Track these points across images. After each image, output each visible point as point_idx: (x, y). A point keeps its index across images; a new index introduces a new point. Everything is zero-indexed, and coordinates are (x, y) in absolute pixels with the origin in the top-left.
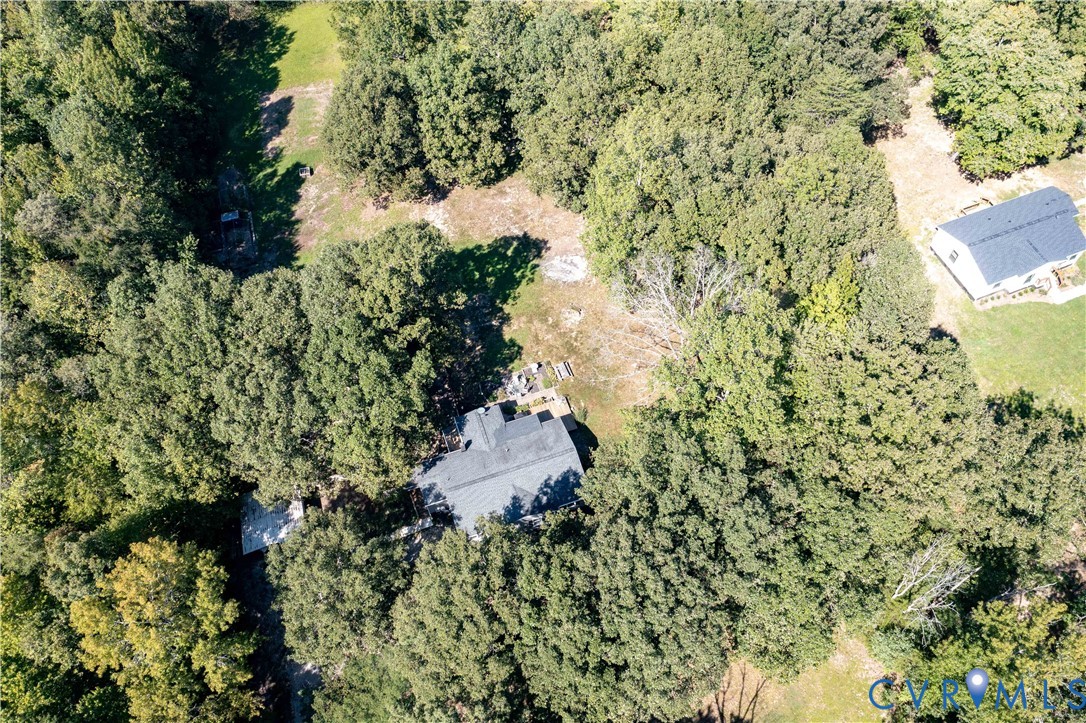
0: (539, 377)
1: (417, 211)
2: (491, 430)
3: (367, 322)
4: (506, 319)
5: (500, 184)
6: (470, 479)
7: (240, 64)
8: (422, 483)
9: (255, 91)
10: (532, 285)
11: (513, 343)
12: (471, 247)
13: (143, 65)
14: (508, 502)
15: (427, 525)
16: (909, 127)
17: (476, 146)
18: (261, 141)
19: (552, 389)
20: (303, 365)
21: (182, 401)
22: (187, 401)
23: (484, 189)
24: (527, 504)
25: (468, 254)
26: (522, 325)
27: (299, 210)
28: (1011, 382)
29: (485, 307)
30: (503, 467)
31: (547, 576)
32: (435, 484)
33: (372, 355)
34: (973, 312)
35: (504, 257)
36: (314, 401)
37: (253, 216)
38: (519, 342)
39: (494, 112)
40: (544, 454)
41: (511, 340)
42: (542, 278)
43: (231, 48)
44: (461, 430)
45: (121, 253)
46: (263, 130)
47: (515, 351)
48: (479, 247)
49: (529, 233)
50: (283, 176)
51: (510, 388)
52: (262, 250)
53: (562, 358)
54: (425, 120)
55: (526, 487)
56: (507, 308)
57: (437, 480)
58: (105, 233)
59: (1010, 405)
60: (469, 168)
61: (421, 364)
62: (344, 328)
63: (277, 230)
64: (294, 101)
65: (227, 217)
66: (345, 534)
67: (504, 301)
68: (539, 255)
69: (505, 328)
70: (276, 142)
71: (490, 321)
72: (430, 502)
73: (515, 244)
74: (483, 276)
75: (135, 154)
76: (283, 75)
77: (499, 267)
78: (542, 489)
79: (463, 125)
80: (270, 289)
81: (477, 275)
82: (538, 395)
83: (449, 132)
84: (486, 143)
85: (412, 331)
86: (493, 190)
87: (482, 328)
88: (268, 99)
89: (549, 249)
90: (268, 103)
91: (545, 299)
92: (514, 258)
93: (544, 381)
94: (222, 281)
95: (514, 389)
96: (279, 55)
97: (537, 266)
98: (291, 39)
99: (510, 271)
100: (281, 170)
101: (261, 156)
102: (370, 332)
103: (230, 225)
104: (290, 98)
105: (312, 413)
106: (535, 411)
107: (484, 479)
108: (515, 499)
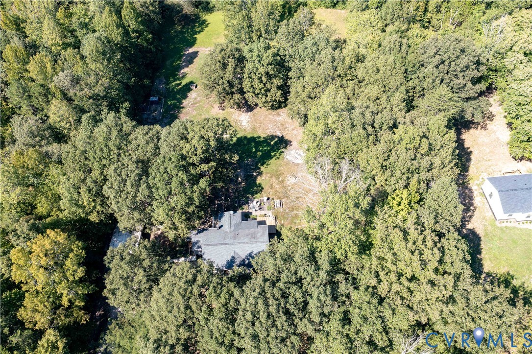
0: (267, 205)
1: (237, 114)
2: (233, 223)
3: (183, 157)
4: (260, 173)
5: (279, 110)
6: (215, 243)
7: (182, 32)
8: (194, 239)
9: (184, 46)
10: (277, 160)
11: (260, 185)
12: (255, 136)
13: (133, 25)
14: (229, 258)
15: (193, 260)
16: (490, 125)
17: (269, 90)
18: (179, 68)
19: (271, 212)
20: (150, 170)
21: (96, 173)
22: (97, 174)
23: (271, 111)
24: (238, 262)
25: (253, 139)
26: (267, 178)
27: (185, 102)
28: (504, 267)
29: (252, 165)
30: (232, 241)
31: (219, 295)
32: (199, 241)
33: (180, 173)
34: (494, 226)
35: (269, 144)
36: (149, 187)
37: (165, 101)
38: (263, 186)
39: (281, 76)
40: (254, 240)
41: (260, 184)
42: (283, 158)
43: (180, 25)
44: (220, 219)
45: (93, 104)
46: (182, 64)
47: (260, 189)
48: (259, 137)
49: (284, 136)
50: (184, 86)
51: (251, 206)
52: (163, 117)
53: (280, 198)
54: (246, 73)
55: (240, 254)
56: (262, 168)
57: (201, 240)
58: (88, 93)
59: (500, 278)
60: (264, 100)
61: (203, 183)
62: (172, 158)
63: (173, 109)
64: (199, 53)
65: (153, 99)
66: (143, 251)
67: (262, 165)
68: (285, 147)
69: (258, 177)
70: (185, 70)
71: (253, 172)
72: (195, 249)
73: (276, 139)
74: (257, 151)
75: (112, 62)
76: (198, 41)
77: (265, 148)
78: (247, 256)
79: (264, 79)
80: (147, 133)
81: (254, 150)
82: (263, 213)
83: (257, 81)
84: (274, 90)
85: (205, 167)
86: (275, 112)
87: (248, 175)
88: (188, 50)
89: (291, 145)
90: (188, 52)
91: (281, 168)
92: (273, 146)
93: (268, 207)
94: (128, 124)
95: (252, 207)
96: (199, 32)
97: (283, 152)
98: (207, 26)
99: (269, 152)
100: (184, 83)
101: (177, 75)
102: (184, 163)
103: (153, 103)
104: (198, 52)
105: (146, 192)
106: (259, 219)
107: (222, 244)
108: (233, 257)
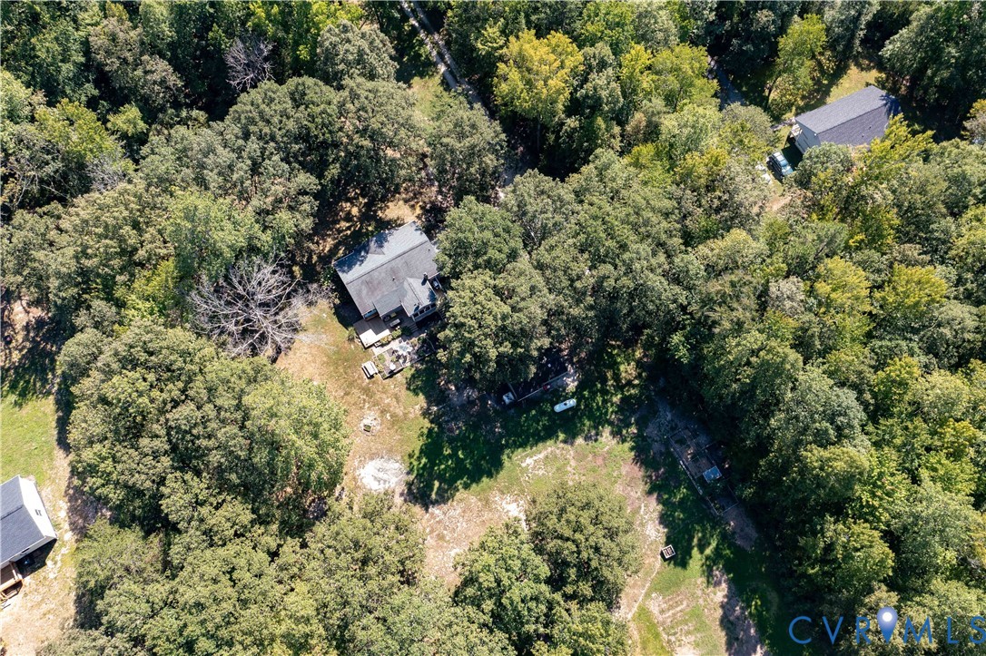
2: (410, 294)
4: (426, 413)
6: (415, 253)
10: (410, 450)
11: (416, 393)
24: (373, 245)
25: (475, 477)
26: (411, 410)
27: (655, 506)
29: (448, 421)
30: (393, 263)
35: (441, 478)
40: (366, 277)
42: (404, 462)
44: (431, 293)
46: (743, 609)
48: (466, 487)
49: (423, 511)
50: (690, 547)
52: (669, 454)
55: (376, 256)
56: (427, 424)
63: (666, 479)
67: (430, 431)
68: (409, 485)
69: (425, 405)
71: (439, 410)
73: (433, 496)
74: (454, 455)
77: (443, 467)
78: (365, 258)
92: (432, 479)
97: (408, 473)
99: (432, 463)
101: (727, 571)
107: (405, 253)
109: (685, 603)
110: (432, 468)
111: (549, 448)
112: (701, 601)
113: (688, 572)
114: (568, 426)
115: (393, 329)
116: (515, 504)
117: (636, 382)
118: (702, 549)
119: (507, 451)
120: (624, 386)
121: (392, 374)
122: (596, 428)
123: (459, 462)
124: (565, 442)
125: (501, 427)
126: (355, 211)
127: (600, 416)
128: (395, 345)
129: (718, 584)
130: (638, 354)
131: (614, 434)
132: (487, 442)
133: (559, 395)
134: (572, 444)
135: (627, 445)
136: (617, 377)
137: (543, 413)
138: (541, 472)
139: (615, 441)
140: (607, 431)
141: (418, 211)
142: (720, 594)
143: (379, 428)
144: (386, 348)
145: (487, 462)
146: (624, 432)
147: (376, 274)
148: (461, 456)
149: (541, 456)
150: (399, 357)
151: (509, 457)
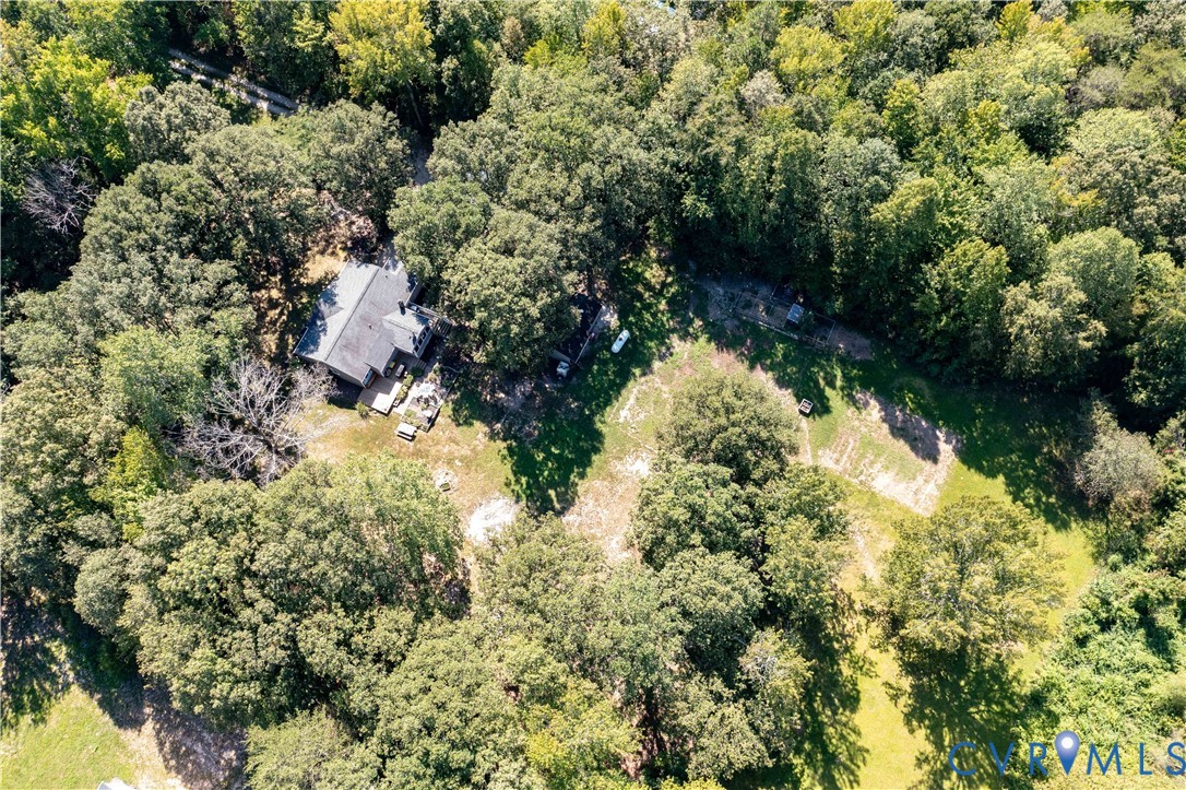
2: (397, 331)
4: (493, 436)
9: (970, 438)
10: (503, 480)
18: (888, 396)
19: (402, 413)
25: (583, 460)
26: (476, 442)
27: (765, 377)
29: (520, 429)
35: (552, 484)
37: (790, 338)
41: (472, 424)
42: (505, 495)
44: (417, 318)
46: (902, 410)
47: (460, 419)
48: (582, 476)
50: (822, 391)
51: (435, 389)
55: (335, 316)
63: (757, 347)
64: (928, 465)
68: (526, 511)
69: (487, 429)
71: (503, 424)
73: (558, 506)
77: (546, 473)
78: (325, 326)
87: (503, 413)
88: (948, 442)
90: (942, 439)
91: (480, 477)
92: (543, 490)
99: (533, 477)
101: (866, 388)
104: (935, 461)
109: (851, 440)
110: (538, 481)
111: (634, 390)
112: (863, 429)
113: (835, 412)
114: (635, 358)
115: (402, 377)
116: (639, 460)
117: (670, 279)
118: (831, 384)
119: (597, 418)
120: (661, 291)
121: (432, 421)
122: (663, 343)
123: (558, 458)
124: (644, 374)
125: (575, 400)
126: (275, 294)
127: (660, 332)
128: (415, 392)
129: (866, 404)
130: (653, 253)
131: (683, 338)
132: (571, 423)
133: (607, 337)
134: (652, 372)
135: (703, 340)
136: (649, 287)
137: (604, 363)
138: (642, 416)
139: (689, 344)
140: (674, 340)
141: (342, 254)
142: (874, 411)
143: (456, 480)
144: (408, 401)
145: (586, 441)
146: (691, 330)
147: (348, 332)
148: (557, 452)
149: (632, 401)
150: (427, 401)
151: (603, 422)
